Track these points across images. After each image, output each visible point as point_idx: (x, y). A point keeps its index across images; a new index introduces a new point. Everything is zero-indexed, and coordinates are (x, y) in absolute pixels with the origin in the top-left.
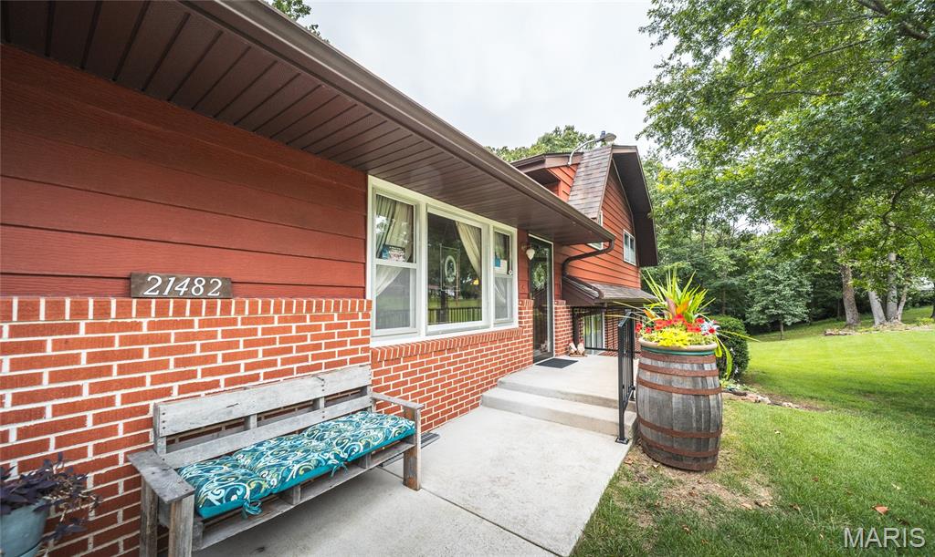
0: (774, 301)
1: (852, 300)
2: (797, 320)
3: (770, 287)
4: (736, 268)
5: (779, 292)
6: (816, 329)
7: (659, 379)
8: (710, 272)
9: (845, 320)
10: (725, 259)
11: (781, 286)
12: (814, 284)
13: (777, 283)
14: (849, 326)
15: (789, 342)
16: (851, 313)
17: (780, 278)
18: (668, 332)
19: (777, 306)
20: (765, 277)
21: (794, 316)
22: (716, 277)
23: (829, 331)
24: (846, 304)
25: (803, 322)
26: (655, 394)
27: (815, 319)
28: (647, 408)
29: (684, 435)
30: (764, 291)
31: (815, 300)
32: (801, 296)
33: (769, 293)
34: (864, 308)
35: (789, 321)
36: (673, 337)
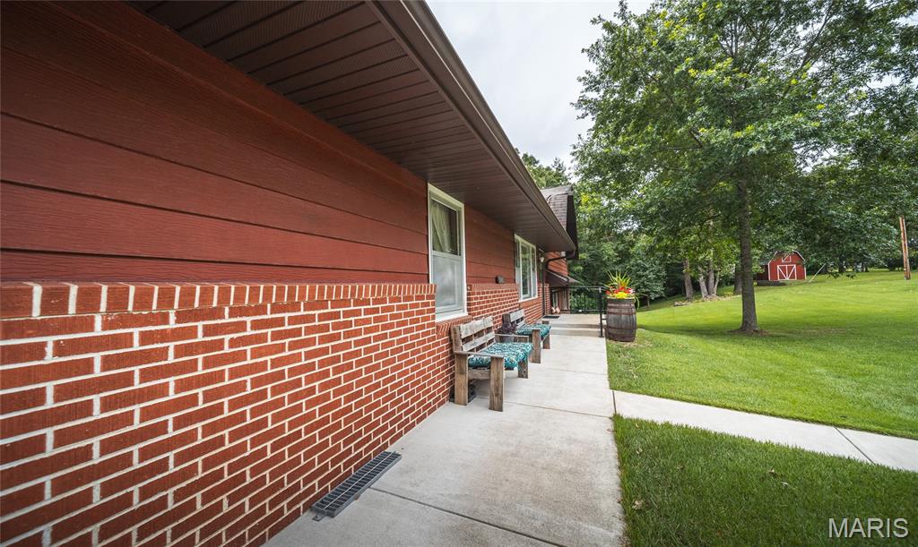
0: (643, 283)
1: (690, 281)
2: (657, 296)
3: (641, 273)
4: (618, 259)
5: (646, 276)
6: (668, 302)
7: (616, 311)
8: (602, 262)
9: (685, 295)
10: (611, 252)
11: (648, 272)
12: (667, 270)
13: (645, 269)
14: (688, 299)
15: (653, 312)
16: (689, 290)
17: (647, 266)
18: (620, 293)
19: (645, 287)
20: (637, 265)
21: (656, 293)
22: (606, 266)
23: (676, 303)
24: (686, 284)
25: (661, 298)
26: (616, 316)
27: (668, 296)
28: (612, 322)
29: (626, 329)
30: (637, 275)
31: (668, 281)
32: (660, 279)
33: (640, 277)
34: (696, 287)
35: (653, 297)
36: (622, 295)
